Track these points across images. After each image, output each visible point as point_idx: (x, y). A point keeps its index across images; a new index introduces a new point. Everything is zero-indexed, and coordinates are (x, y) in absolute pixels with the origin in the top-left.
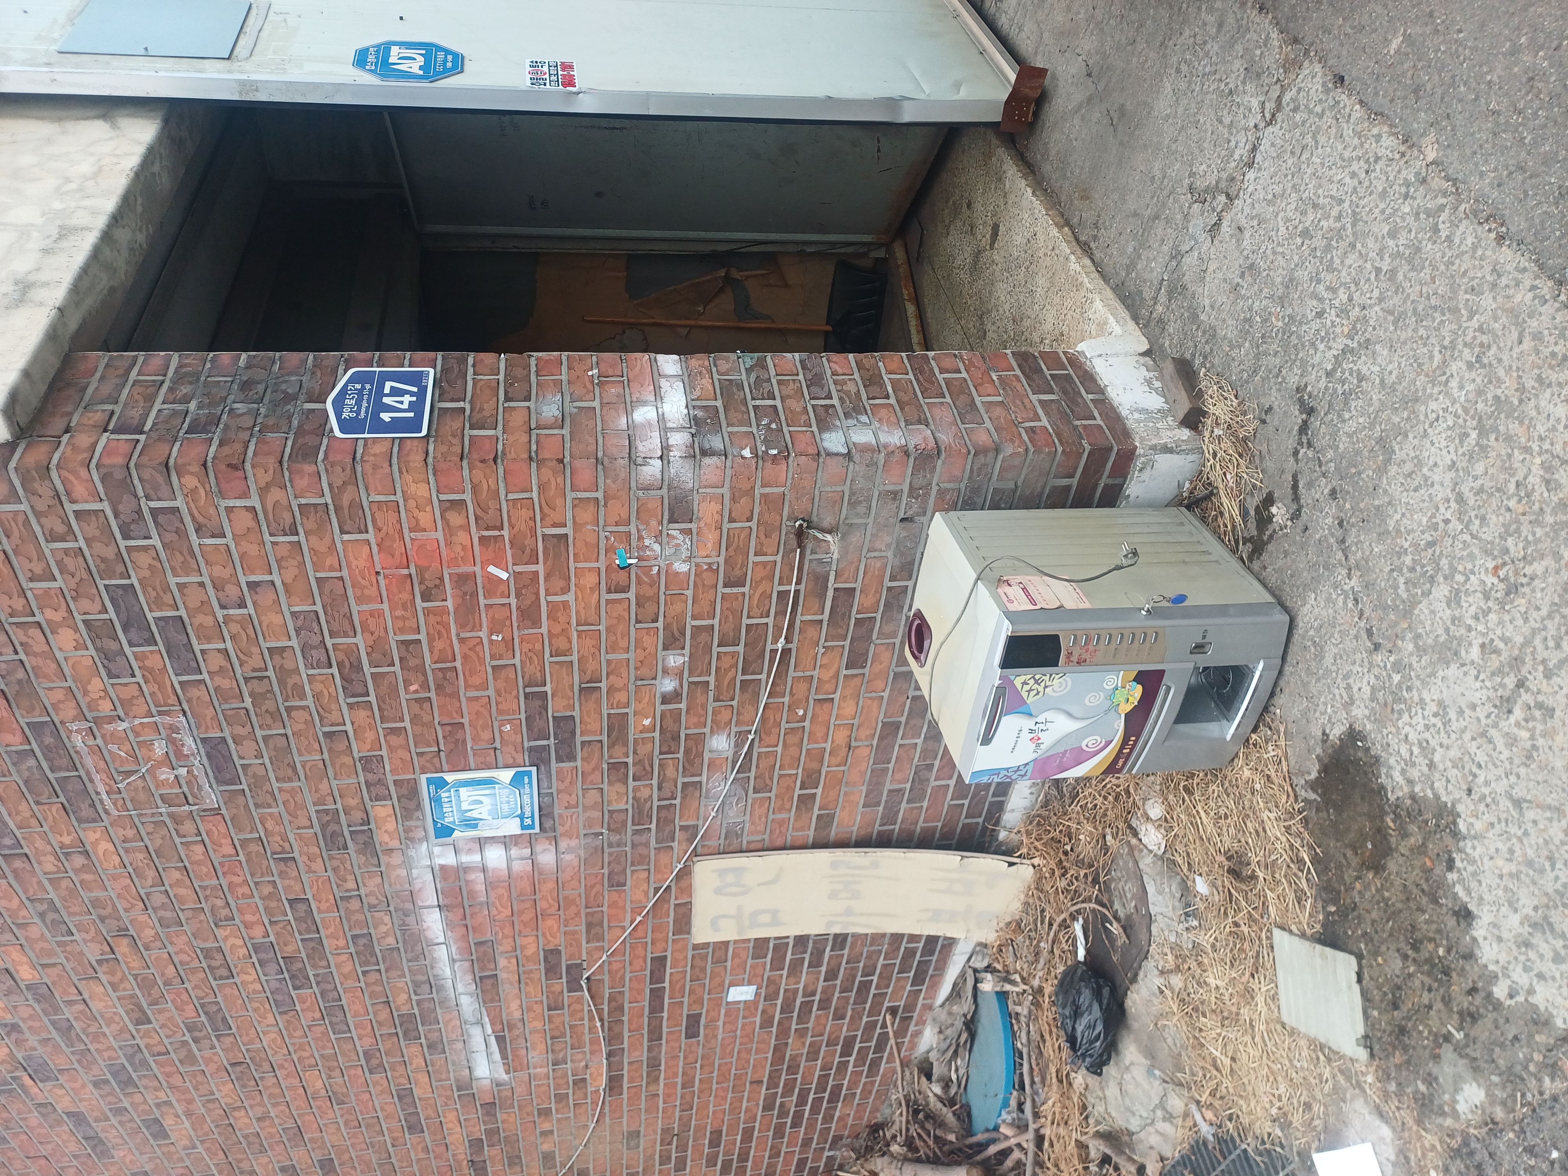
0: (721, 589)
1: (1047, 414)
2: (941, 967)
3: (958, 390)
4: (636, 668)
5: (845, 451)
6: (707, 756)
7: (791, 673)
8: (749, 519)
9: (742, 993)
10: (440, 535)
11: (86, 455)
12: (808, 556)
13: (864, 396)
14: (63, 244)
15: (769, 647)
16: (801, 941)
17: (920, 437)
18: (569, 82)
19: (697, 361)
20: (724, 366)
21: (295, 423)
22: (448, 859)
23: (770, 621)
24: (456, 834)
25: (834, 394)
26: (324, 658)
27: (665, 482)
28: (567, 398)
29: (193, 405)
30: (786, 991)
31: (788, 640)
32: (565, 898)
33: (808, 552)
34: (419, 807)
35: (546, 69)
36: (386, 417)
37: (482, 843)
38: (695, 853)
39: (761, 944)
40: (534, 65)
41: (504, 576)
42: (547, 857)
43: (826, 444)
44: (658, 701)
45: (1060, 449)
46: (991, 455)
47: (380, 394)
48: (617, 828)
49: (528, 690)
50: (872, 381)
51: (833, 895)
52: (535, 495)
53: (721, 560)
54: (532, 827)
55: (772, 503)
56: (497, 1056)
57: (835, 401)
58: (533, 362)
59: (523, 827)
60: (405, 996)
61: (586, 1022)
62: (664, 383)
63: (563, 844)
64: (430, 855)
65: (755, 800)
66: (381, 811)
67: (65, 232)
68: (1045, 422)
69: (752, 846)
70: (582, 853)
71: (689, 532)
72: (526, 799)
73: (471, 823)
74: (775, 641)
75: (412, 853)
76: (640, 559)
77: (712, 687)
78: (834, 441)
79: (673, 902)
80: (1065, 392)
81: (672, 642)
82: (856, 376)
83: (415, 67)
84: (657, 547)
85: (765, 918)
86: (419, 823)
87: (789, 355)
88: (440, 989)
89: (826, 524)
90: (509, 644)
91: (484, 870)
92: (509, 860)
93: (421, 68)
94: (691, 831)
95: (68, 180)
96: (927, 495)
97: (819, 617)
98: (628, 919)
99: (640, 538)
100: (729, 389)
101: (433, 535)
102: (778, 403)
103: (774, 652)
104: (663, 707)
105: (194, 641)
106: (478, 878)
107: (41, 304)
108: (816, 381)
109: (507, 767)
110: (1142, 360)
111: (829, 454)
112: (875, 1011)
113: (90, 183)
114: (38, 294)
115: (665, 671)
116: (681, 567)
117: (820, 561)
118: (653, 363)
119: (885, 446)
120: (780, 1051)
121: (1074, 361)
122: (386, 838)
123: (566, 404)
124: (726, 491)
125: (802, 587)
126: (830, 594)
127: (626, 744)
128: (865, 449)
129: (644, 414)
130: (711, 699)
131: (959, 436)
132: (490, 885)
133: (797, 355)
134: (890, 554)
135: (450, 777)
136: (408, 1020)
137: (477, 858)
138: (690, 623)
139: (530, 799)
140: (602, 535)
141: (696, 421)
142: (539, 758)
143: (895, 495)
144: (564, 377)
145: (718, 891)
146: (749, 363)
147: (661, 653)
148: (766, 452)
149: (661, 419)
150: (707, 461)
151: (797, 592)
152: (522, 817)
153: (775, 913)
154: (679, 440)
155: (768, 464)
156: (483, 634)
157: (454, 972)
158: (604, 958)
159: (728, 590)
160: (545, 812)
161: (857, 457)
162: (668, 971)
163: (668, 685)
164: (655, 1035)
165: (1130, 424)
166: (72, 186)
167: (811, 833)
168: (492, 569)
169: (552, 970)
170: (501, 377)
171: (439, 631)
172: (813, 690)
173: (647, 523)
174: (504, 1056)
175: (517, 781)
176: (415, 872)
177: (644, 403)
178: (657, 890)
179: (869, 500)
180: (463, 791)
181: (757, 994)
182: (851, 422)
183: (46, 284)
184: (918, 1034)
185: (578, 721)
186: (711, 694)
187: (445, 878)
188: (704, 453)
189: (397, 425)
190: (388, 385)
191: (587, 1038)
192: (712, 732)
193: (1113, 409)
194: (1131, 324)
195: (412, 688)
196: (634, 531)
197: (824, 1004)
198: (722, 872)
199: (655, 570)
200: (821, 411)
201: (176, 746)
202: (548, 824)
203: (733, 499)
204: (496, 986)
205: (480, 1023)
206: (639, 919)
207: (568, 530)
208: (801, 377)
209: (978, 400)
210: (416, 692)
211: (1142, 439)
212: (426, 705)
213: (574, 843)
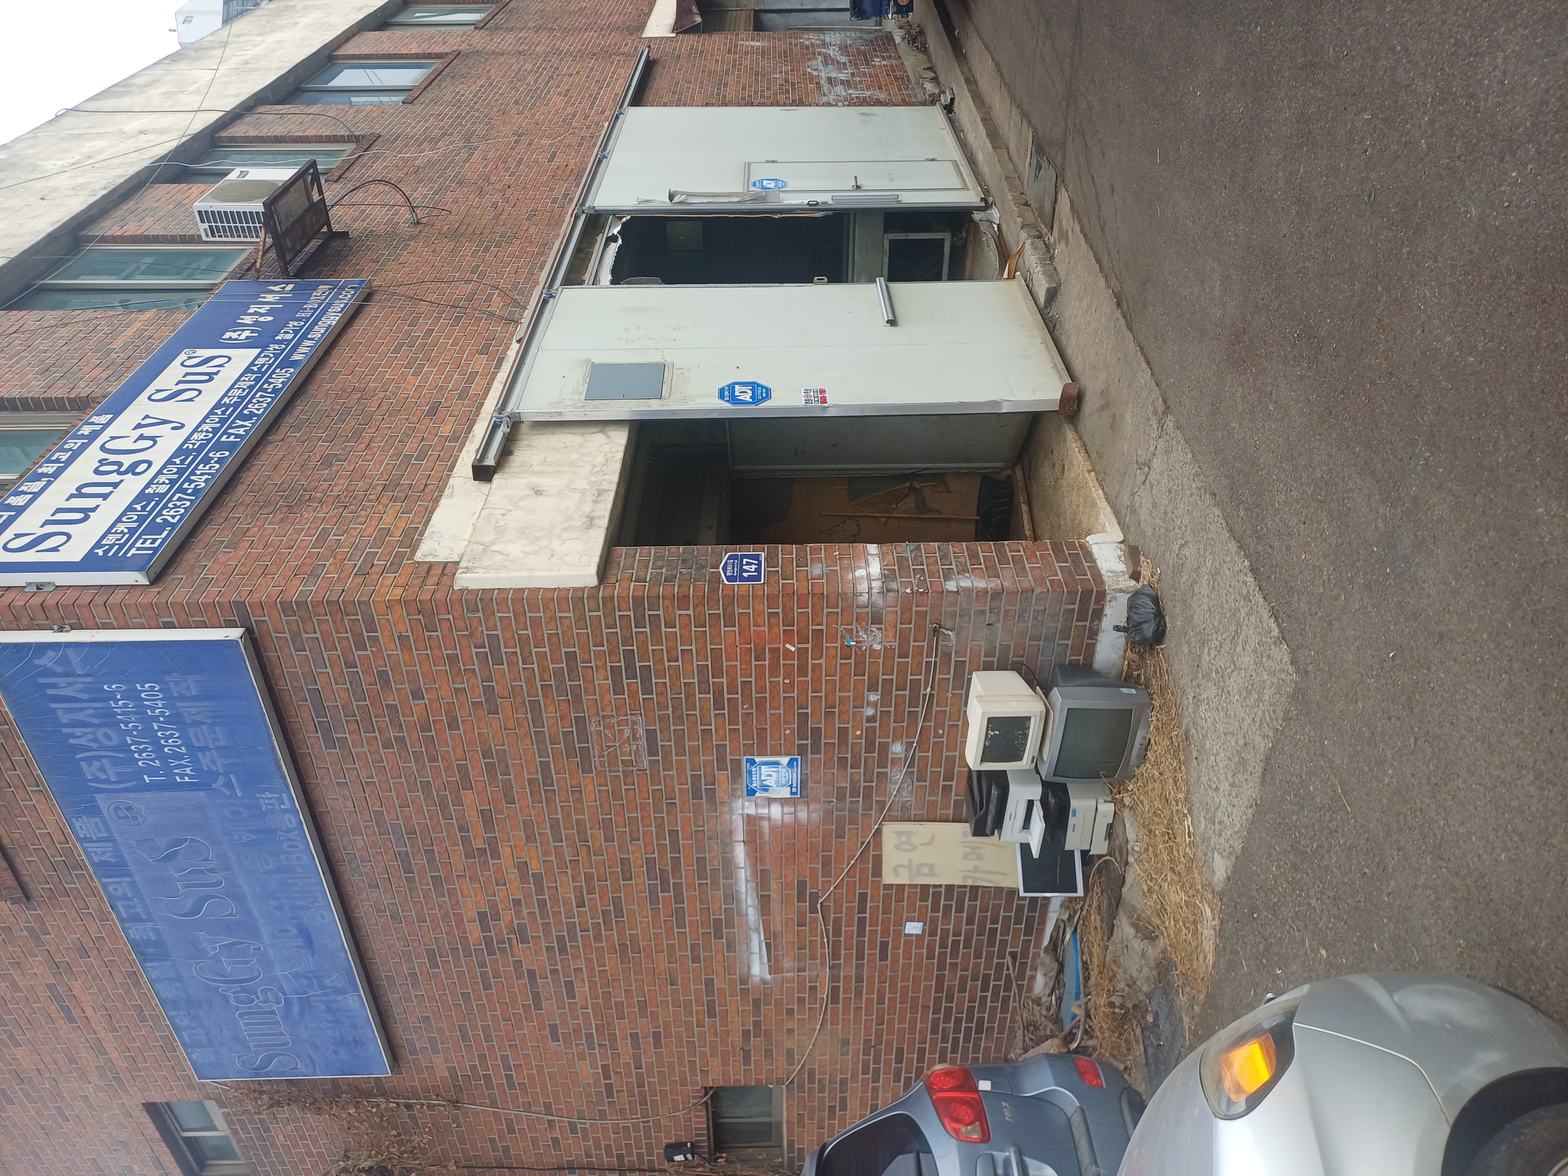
0: (897, 660)
1: (1062, 572)
2: (1043, 922)
3: (1017, 560)
4: (854, 701)
5: (956, 590)
6: (890, 756)
7: (935, 708)
8: (910, 623)
9: (913, 928)
10: (766, 628)
11: (627, 591)
12: (940, 643)
13: (968, 564)
14: (600, 498)
15: (922, 692)
16: (950, 888)
17: (993, 584)
18: (824, 400)
19: (886, 547)
20: (899, 549)
21: (707, 578)
22: (751, 810)
23: (922, 677)
24: (757, 794)
25: (953, 563)
26: (707, 689)
27: (870, 604)
28: (824, 565)
29: (664, 570)
30: (942, 929)
31: (932, 689)
32: (811, 843)
33: (940, 640)
34: (740, 776)
35: (812, 394)
36: (745, 575)
37: (770, 801)
38: (884, 820)
39: (925, 888)
40: (806, 391)
41: (793, 649)
42: (803, 815)
43: (947, 587)
44: (864, 721)
45: (1066, 590)
46: (1029, 594)
47: (742, 565)
48: (841, 797)
49: (800, 711)
50: (974, 556)
51: (966, 856)
52: (810, 610)
53: (897, 643)
54: (796, 793)
55: (922, 615)
56: (765, 959)
57: (954, 566)
58: (808, 548)
59: (792, 793)
60: (718, 904)
61: (819, 939)
62: (870, 558)
63: (812, 807)
64: (743, 806)
65: (917, 787)
66: (722, 776)
67: (600, 493)
68: (1060, 577)
69: (917, 818)
70: (821, 813)
71: (881, 629)
72: (795, 775)
73: (765, 788)
74: (925, 689)
75: (734, 805)
76: (857, 642)
77: (892, 714)
78: (951, 586)
79: (872, 853)
80: (1074, 562)
81: (872, 688)
82: (966, 554)
83: (747, 397)
84: (865, 636)
85: (925, 870)
86: (739, 786)
87: (932, 544)
88: (739, 900)
89: (948, 626)
90: (792, 684)
91: (769, 819)
92: (783, 814)
93: (751, 397)
94: (881, 805)
95: (595, 466)
96: (999, 612)
97: (947, 676)
98: (846, 863)
99: (857, 632)
100: (901, 561)
101: (763, 629)
102: (925, 567)
103: (925, 695)
104: (868, 725)
105: (653, 678)
106: (765, 824)
107: (599, 527)
108: (944, 556)
109: (786, 755)
110: (1120, 545)
111: (948, 592)
112: (1001, 956)
113: (605, 467)
114: (597, 522)
115: (869, 704)
116: (877, 647)
117: (947, 646)
118: (865, 548)
119: (976, 588)
120: (940, 979)
121: (1083, 547)
122: (722, 794)
123: (824, 569)
124: (898, 609)
125: (938, 660)
126: (953, 663)
127: (847, 745)
128: (967, 590)
129: (860, 573)
130: (892, 721)
131: (1014, 583)
132: (772, 829)
133: (936, 544)
134: (983, 643)
135: (758, 759)
136: (717, 923)
137: (766, 811)
138: (881, 677)
139: (795, 776)
140: (840, 629)
141: (884, 576)
142: (802, 750)
143: (983, 612)
144: (823, 556)
145: (897, 847)
146: (912, 548)
147: (866, 693)
148: (917, 591)
149: (868, 575)
150: (889, 594)
151: (935, 662)
152: (791, 786)
153: (931, 866)
154: (876, 585)
155: (919, 596)
156: (781, 679)
157: (747, 890)
158: (832, 889)
159: (900, 660)
160: (804, 784)
161: (962, 594)
162: (869, 904)
163: (870, 712)
164: (860, 956)
165: (1106, 579)
166: (597, 469)
167: (951, 812)
168: (788, 646)
169: (801, 898)
170: (794, 556)
171: (760, 676)
172: (947, 719)
173: (861, 624)
174: (769, 960)
175: (790, 764)
176: (734, 817)
177: (861, 568)
178: (862, 843)
179: (969, 614)
180: (763, 767)
181: (924, 930)
182: (960, 576)
183: (599, 518)
184: (1033, 978)
185: (823, 730)
186: (892, 718)
187: (748, 823)
188: (888, 590)
189: (750, 578)
190: (745, 561)
191: (819, 951)
192: (893, 741)
193: (1098, 571)
194: (1117, 526)
195: (745, 707)
196: (854, 628)
197: (967, 944)
198: (899, 834)
199: (864, 648)
200: (945, 571)
201: (634, 732)
202: (804, 793)
203: (902, 613)
204: (769, 902)
205: (757, 930)
206: (852, 862)
207: (824, 627)
208: (937, 555)
209: (1027, 566)
210: (746, 709)
211: (1109, 586)
212: (750, 717)
213: (817, 806)
